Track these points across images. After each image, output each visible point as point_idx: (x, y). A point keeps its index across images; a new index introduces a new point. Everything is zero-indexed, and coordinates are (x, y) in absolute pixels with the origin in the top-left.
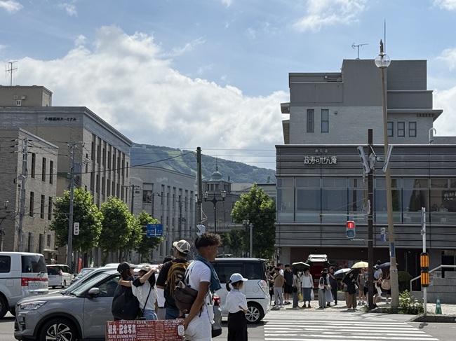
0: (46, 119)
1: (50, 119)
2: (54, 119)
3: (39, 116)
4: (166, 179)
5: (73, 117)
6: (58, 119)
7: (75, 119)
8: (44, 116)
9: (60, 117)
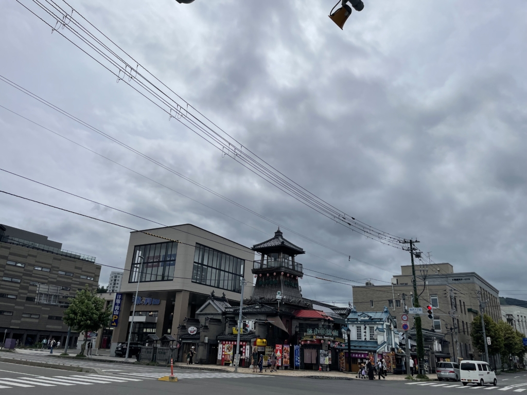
0: (453, 280)
1: (455, 280)
2: (457, 280)
3: (449, 278)
4: (519, 312)
5: (468, 278)
6: (460, 279)
7: (469, 279)
8: (452, 278)
9: (460, 278)
